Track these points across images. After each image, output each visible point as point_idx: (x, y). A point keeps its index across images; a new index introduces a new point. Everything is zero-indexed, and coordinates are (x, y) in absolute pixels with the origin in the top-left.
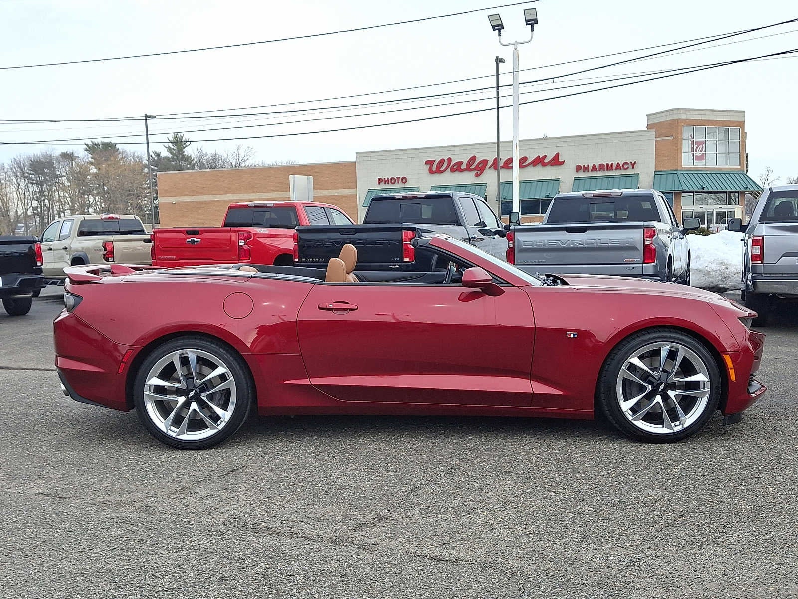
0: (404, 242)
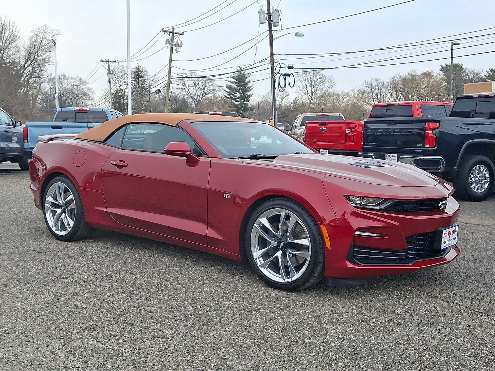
0: (427, 132)
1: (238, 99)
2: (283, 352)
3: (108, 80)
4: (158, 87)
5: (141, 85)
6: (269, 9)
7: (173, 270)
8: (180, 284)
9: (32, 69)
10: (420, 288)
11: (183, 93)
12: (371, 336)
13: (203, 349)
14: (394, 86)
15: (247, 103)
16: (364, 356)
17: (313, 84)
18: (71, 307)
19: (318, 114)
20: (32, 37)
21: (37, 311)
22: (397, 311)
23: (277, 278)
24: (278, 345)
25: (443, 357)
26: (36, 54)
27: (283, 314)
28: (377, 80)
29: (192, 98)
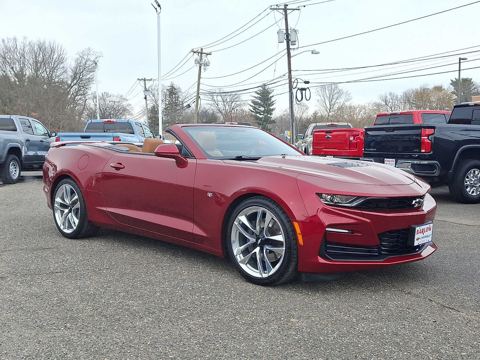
0: (423, 138)
1: (262, 112)
2: (243, 345)
3: (144, 96)
4: (189, 103)
5: (175, 101)
6: (287, 29)
7: (163, 266)
8: (164, 278)
9: (78, 88)
10: (396, 284)
11: (213, 108)
12: (335, 330)
13: (166, 341)
14: (407, 99)
15: (271, 116)
16: (322, 349)
17: (331, 98)
18: (55, 299)
19: (328, 124)
20: (77, 59)
21: (22, 302)
22: (367, 306)
23: (255, 273)
24: (240, 338)
25: (401, 352)
26: (81, 74)
27: (254, 308)
28: (391, 94)
29: (221, 112)
